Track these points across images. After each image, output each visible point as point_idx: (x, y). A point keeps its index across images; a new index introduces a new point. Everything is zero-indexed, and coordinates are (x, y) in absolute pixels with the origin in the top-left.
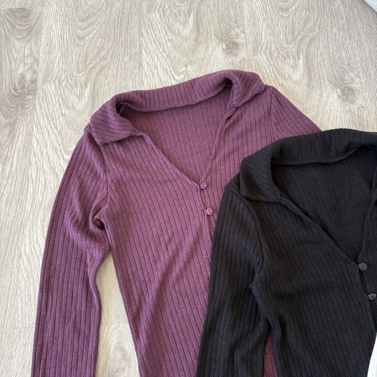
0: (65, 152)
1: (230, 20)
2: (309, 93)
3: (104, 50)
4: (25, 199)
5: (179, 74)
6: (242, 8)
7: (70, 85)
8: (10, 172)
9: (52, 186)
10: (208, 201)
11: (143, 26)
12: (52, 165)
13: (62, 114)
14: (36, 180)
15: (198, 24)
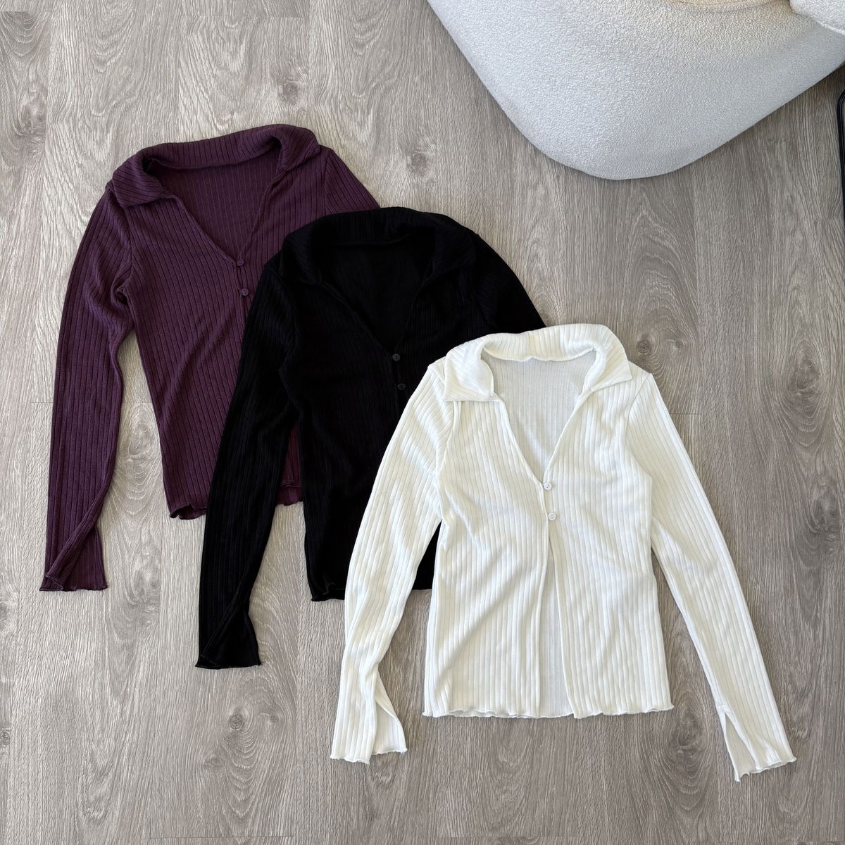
0: (82, 212)
1: (291, 54)
2: (374, 159)
3: (131, 82)
4: (37, 265)
5: (222, 123)
6: (308, 38)
7: (88, 126)
8: (17, 232)
9: (68, 252)
10: (244, 281)
11: (182, 52)
12: (68, 227)
13: (79, 165)
14: (49, 244)
15: (250, 56)
